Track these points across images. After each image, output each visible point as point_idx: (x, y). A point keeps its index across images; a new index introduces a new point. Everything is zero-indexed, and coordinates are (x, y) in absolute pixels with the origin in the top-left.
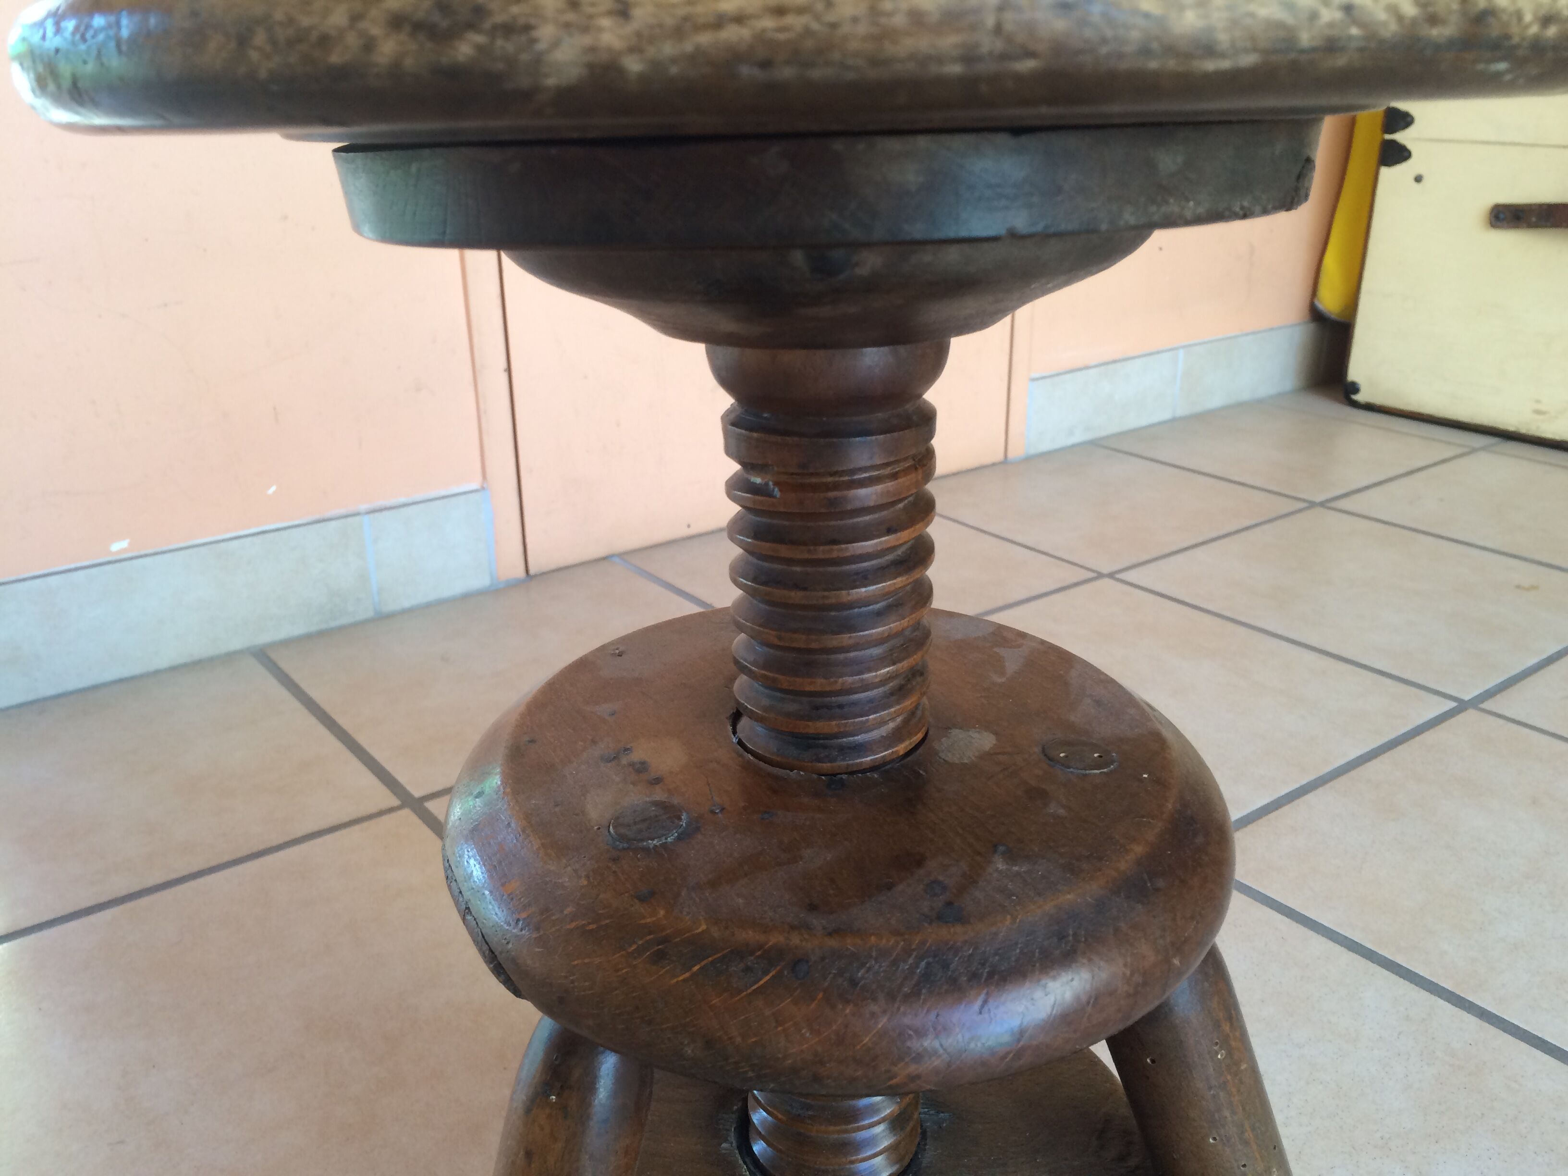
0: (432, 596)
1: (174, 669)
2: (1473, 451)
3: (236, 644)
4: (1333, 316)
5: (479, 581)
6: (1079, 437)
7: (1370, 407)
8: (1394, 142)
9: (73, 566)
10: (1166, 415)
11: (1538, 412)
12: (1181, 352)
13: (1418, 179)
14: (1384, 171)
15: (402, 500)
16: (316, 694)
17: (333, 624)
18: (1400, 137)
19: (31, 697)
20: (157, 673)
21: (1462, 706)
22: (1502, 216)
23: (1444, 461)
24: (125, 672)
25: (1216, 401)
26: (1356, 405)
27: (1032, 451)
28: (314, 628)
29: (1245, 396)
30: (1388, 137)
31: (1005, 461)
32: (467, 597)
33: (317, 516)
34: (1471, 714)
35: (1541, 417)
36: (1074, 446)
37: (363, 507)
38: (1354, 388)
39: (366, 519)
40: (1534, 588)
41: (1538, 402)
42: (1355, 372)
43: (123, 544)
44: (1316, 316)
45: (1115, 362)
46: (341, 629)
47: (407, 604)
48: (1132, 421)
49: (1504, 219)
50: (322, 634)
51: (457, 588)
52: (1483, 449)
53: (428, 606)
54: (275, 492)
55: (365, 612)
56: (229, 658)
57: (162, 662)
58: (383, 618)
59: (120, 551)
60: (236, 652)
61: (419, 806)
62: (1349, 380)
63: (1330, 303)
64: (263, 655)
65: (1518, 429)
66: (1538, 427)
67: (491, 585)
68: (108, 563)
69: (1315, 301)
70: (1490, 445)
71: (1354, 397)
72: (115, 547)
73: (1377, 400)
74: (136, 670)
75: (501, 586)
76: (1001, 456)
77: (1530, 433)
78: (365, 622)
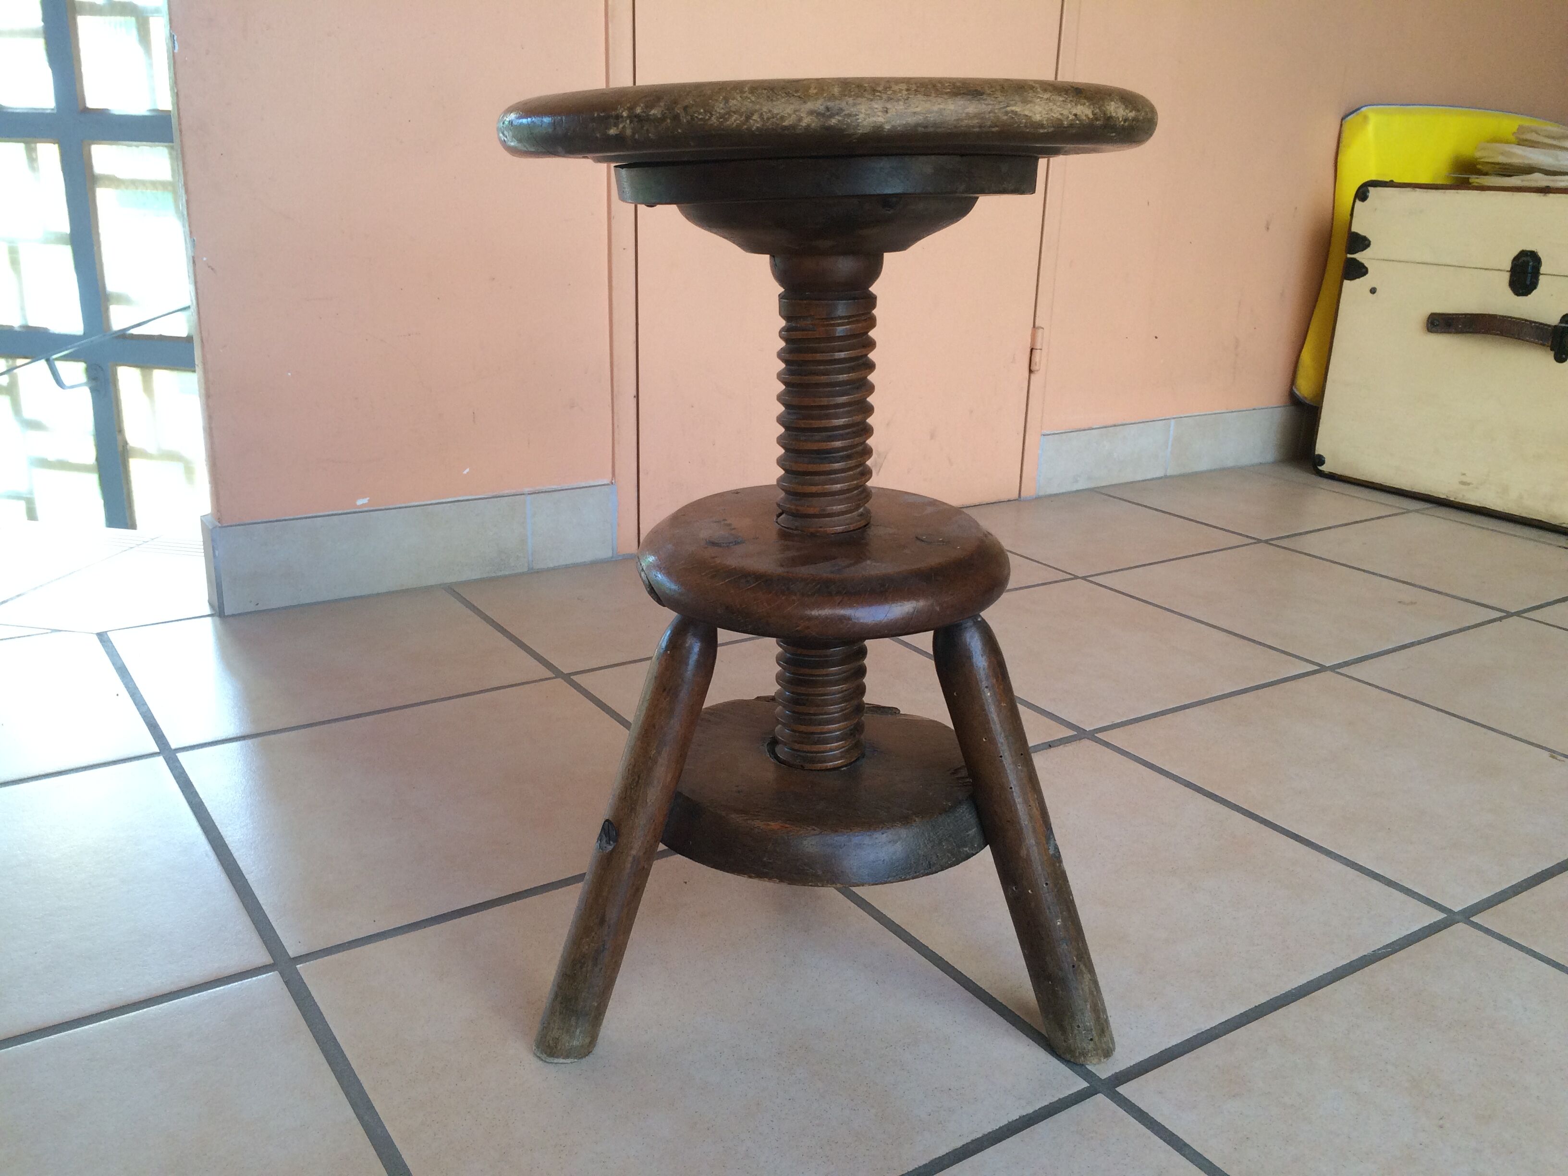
0: (570, 561)
1: (391, 594)
2: (1408, 511)
3: (433, 581)
4: (1307, 401)
5: (604, 553)
6: (1081, 485)
7: (1332, 477)
8: (1354, 259)
9: (329, 513)
10: (1160, 473)
11: (1463, 483)
12: (1174, 422)
13: (1373, 291)
14: (1346, 283)
15: (555, 487)
17: (500, 574)
18: (1359, 256)
19: (295, 603)
20: (377, 595)
21: (1323, 669)
22: (1436, 323)
23: (1377, 518)
24: (358, 592)
25: (1203, 465)
26: (1322, 474)
27: (1041, 493)
28: (486, 576)
29: (1230, 463)
30: (1349, 256)
31: (1019, 499)
32: (594, 564)
33: (495, 494)
34: (1327, 674)
35: (1467, 488)
36: (1077, 491)
37: (526, 489)
38: (1321, 460)
39: (529, 497)
40: (1412, 603)
41: (1465, 475)
42: (1322, 447)
43: (365, 501)
44: (1294, 400)
46: (502, 577)
48: (1128, 476)
49: (1437, 325)
50: (491, 580)
51: (588, 557)
52: (1417, 511)
53: (567, 567)
54: (468, 474)
55: (521, 568)
56: (428, 590)
57: (382, 589)
58: (534, 573)
59: (364, 505)
60: (432, 586)
61: (567, 678)
62: (1316, 453)
63: (1305, 388)
64: (452, 590)
65: (1447, 497)
66: (1463, 496)
67: (612, 557)
68: (355, 513)
69: (1294, 388)
70: (1424, 509)
71: (1320, 468)
72: (360, 502)
73: (1339, 471)
74: (366, 591)
75: (620, 558)
76: (1015, 495)
77: (1457, 500)
78: (522, 574)
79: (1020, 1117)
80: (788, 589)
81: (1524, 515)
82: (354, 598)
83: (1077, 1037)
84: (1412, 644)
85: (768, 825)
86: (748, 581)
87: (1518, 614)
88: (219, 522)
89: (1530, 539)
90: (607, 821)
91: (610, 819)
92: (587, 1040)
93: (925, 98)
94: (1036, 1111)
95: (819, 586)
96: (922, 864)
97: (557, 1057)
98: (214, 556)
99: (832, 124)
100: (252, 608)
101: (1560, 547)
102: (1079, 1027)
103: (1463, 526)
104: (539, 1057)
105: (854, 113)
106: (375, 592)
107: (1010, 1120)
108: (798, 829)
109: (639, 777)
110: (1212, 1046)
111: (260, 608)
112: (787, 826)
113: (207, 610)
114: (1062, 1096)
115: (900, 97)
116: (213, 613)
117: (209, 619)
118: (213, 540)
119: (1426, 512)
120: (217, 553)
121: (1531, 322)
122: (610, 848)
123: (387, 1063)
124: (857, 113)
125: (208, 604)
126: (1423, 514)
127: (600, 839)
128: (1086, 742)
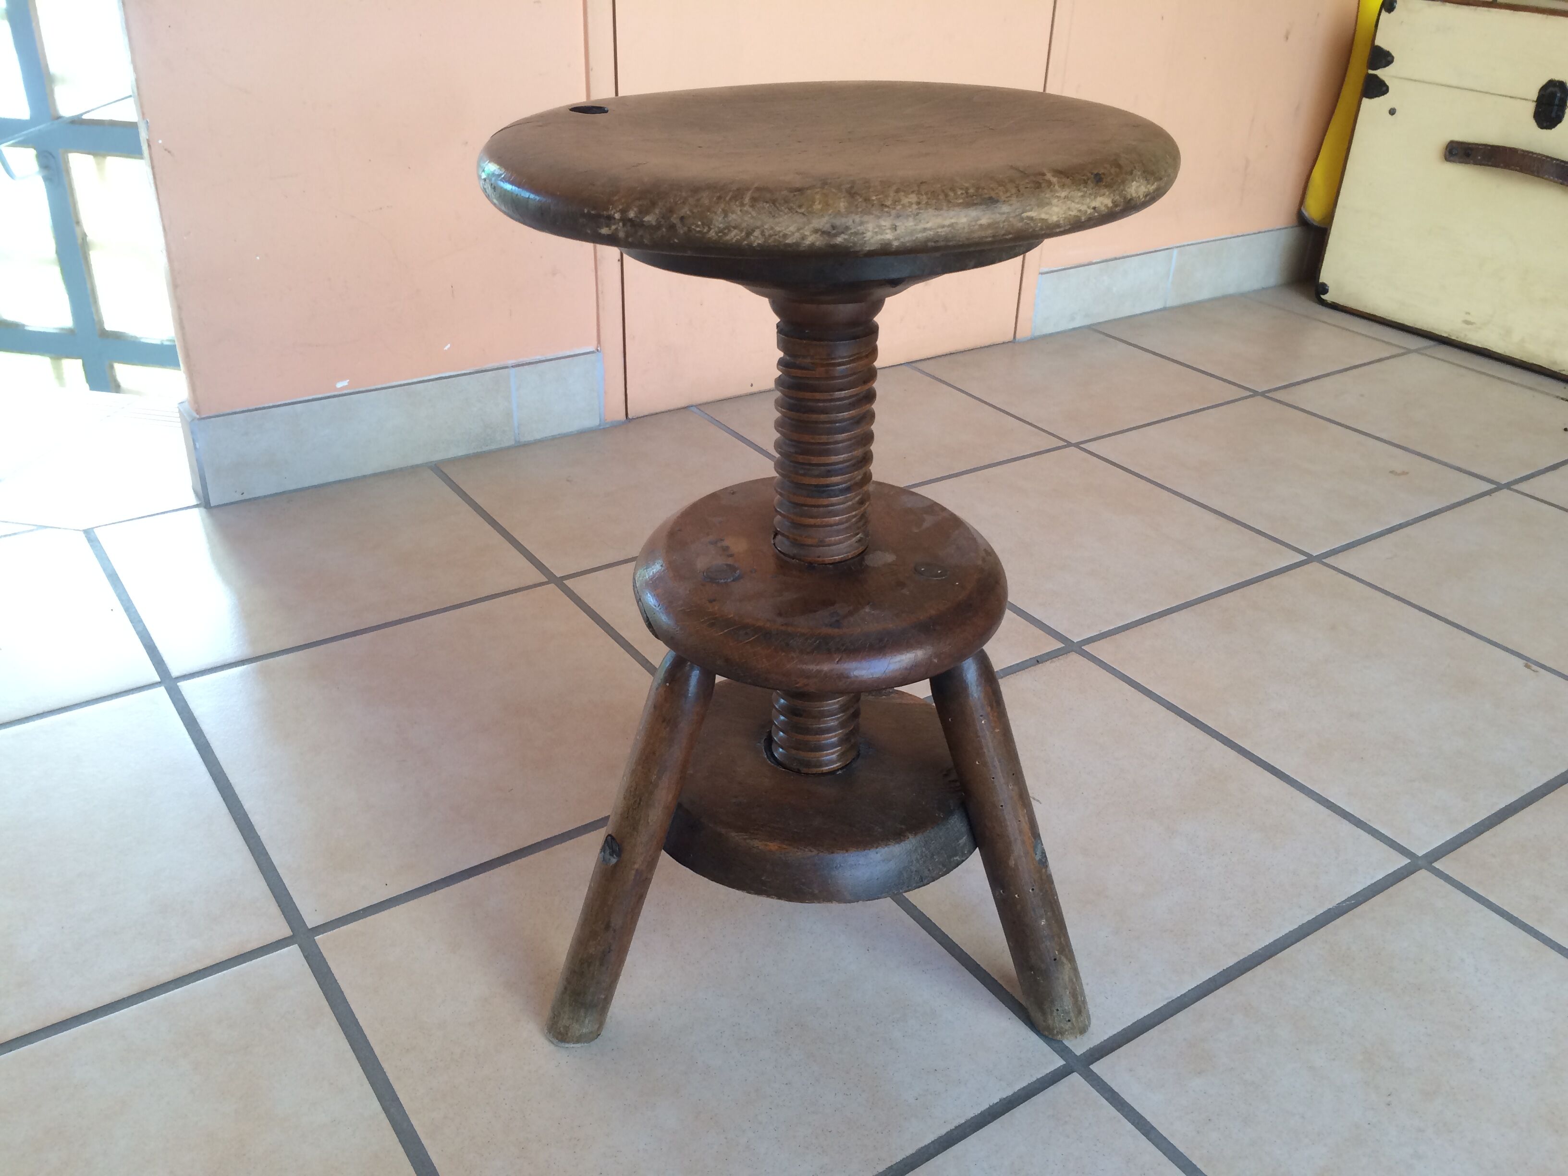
0: (555, 432)
1: (377, 475)
2: (1409, 351)
3: (419, 460)
4: (1315, 224)
5: (591, 422)
6: (1079, 322)
7: (1334, 307)
8: (1376, 76)
9: (310, 398)
10: (1159, 305)
11: (1467, 322)
12: (1175, 251)
13: (1392, 112)
14: (1365, 101)
15: (539, 357)
16: (479, 501)
17: (485, 449)
18: (1381, 73)
19: (282, 489)
20: (365, 477)
21: (1310, 559)
22: (1454, 152)
23: (1380, 360)
24: (343, 476)
25: (1205, 294)
26: (1324, 303)
27: (1037, 333)
28: (471, 452)
29: (1232, 290)
30: (1371, 72)
31: (1014, 341)
32: (582, 433)
33: (476, 368)
34: (1314, 566)
35: (1470, 327)
36: (1074, 329)
37: (511, 362)
38: (1324, 289)
39: (513, 370)
40: (1404, 473)
41: (1468, 313)
42: (1326, 276)
43: (345, 383)
44: (1302, 221)
45: (1116, 259)
46: (490, 453)
47: (538, 436)
48: (1127, 310)
49: (1456, 154)
50: (477, 456)
52: (1417, 351)
53: (553, 438)
54: (449, 349)
55: (508, 441)
56: (414, 469)
57: (368, 471)
58: (522, 446)
59: (342, 388)
60: (418, 466)
61: (560, 582)
62: (1320, 281)
63: (1314, 211)
64: (438, 469)
65: (1449, 335)
66: (1466, 335)
67: (600, 425)
68: (335, 396)
69: (1302, 208)
70: (1425, 348)
71: (1322, 296)
72: (339, 385)
73: (1341, 301)
74: (351, 475)
75: (608, 426)
76: (1010, 337)
77: (1459, 340)
78: (508, 448)
79: (1000, 1100)
80: (787, 645)
81: (1525, 359)
82: (340, 482)
83: (1056, 1019)
84: (1401, 526)
85: (766, 845)
86: (746, 634)
87: (1508, 486)
88: (197, 414)
89: (1530, 388)
90: (609, 835)
91: (613, 835)
92: (596, 1026)
93: (937, 213)
94: (1015, 1093)
95: (818, 642)
96: (915, 878)
97: (568, 1042)
98: (195, 448)
99: (838, 243)
100: (237, 497)
101: (1557, 397)
102: (1058, 1010)
103: (1463, 371)
104: (551, 1041)
105: (861, 232)
106: (360, 475)
107: (991, 1104)
108: (796, 850)
109: (640, 800)
110: (1180, 1016)
111: (246, 496)
112: (785, 846)
113: (194, 502)
114: (1039, 1076)
115: (910, 213)
116: (198, 503)
117: (196, 510)
118: (192, 433)
119: (1428, 352)
120: (198, 446)
121: (1553, 159)
122: (614, 860)
123: (408, 1050)
124: (864, 231)
125: (192, 491)
126: (1423, 354)
127: (603, 850)
128: (1074, 657)
